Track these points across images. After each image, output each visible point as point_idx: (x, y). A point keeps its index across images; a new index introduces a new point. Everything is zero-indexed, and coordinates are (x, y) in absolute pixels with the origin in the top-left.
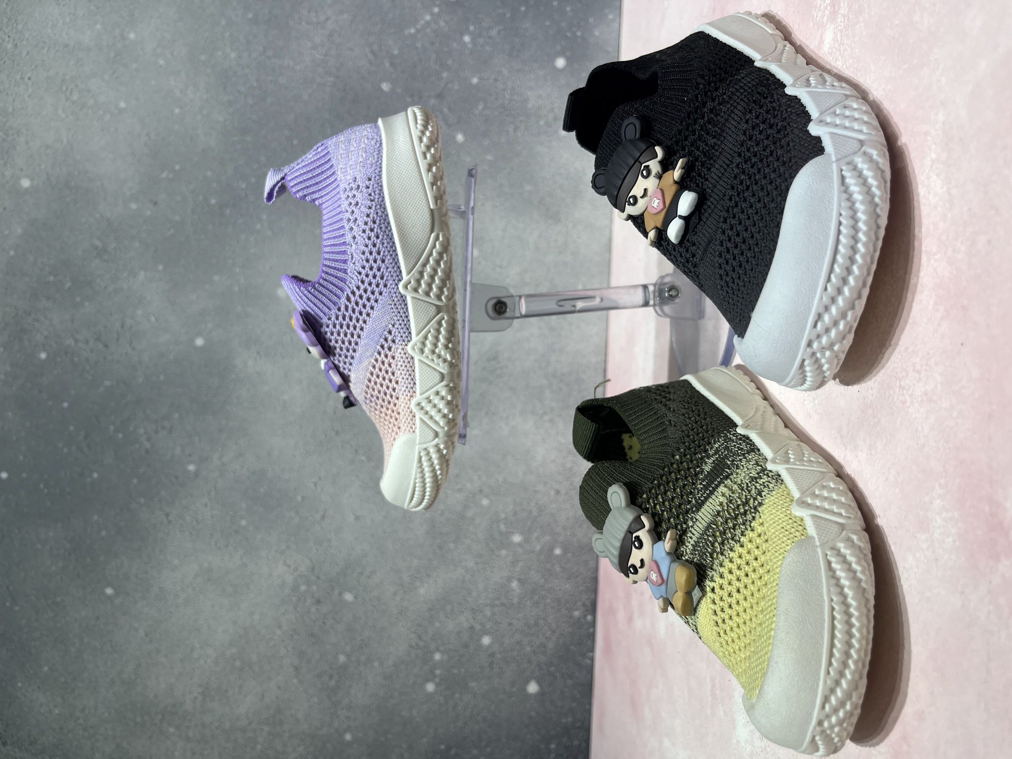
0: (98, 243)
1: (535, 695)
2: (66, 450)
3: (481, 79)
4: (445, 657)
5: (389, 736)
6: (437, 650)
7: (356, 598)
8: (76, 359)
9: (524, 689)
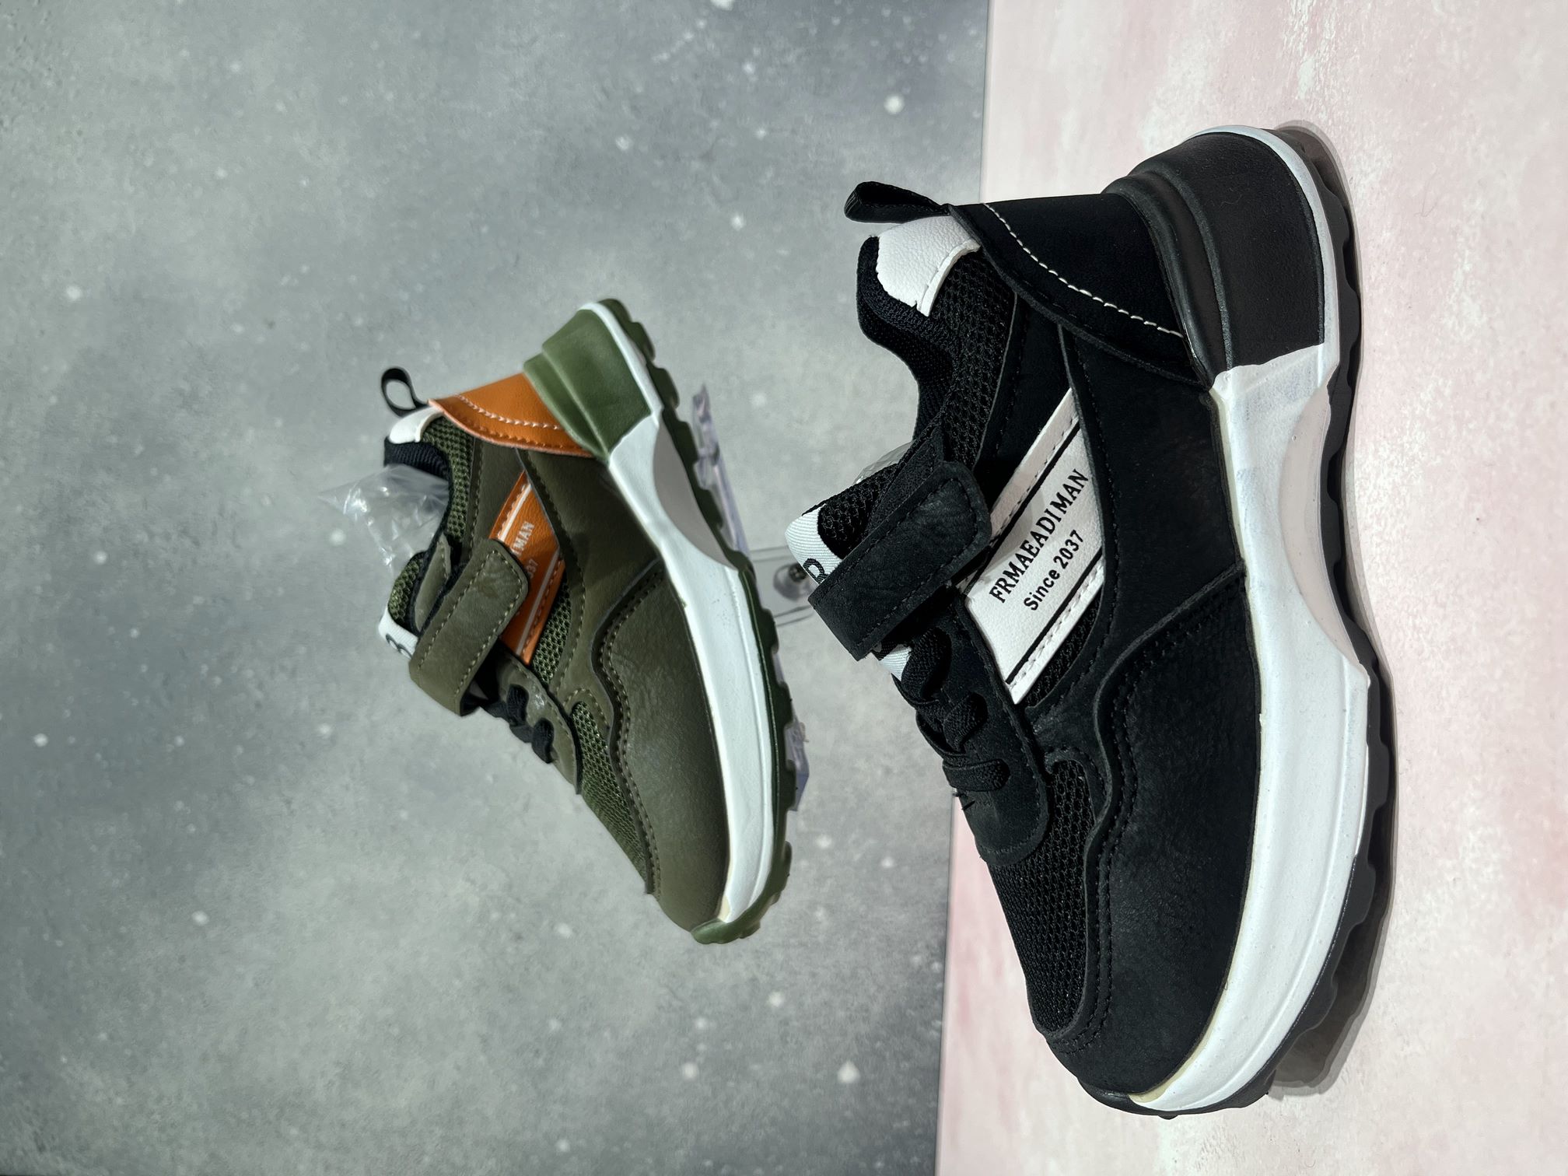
0: (186, 387)
1: (852, 1086)
2: (135, 702)
3: (771, 130)
4: (713, 1025)
5: (627, 1145)
6: (701, 1013)
7: (575, 931)
8: (151, 563)
9: (833, 1076)
